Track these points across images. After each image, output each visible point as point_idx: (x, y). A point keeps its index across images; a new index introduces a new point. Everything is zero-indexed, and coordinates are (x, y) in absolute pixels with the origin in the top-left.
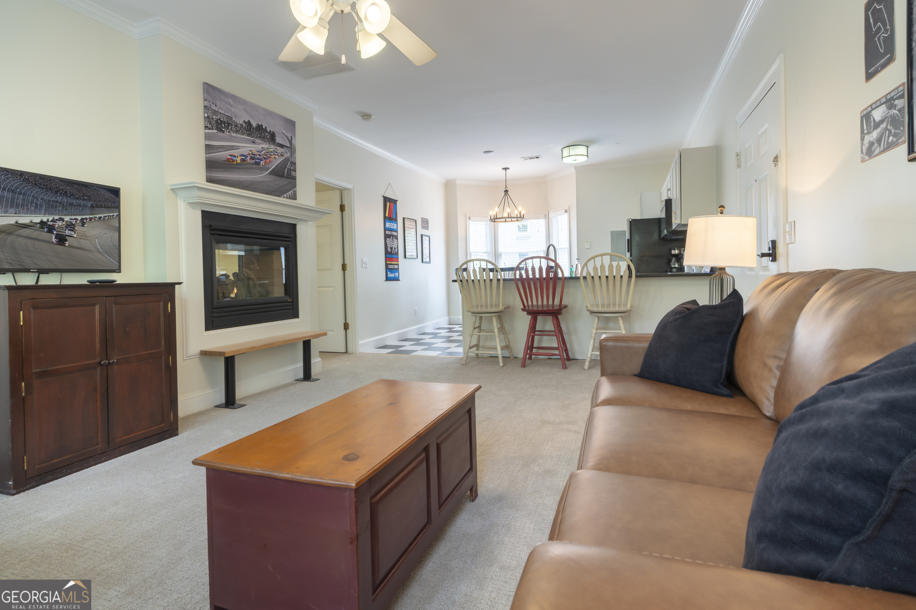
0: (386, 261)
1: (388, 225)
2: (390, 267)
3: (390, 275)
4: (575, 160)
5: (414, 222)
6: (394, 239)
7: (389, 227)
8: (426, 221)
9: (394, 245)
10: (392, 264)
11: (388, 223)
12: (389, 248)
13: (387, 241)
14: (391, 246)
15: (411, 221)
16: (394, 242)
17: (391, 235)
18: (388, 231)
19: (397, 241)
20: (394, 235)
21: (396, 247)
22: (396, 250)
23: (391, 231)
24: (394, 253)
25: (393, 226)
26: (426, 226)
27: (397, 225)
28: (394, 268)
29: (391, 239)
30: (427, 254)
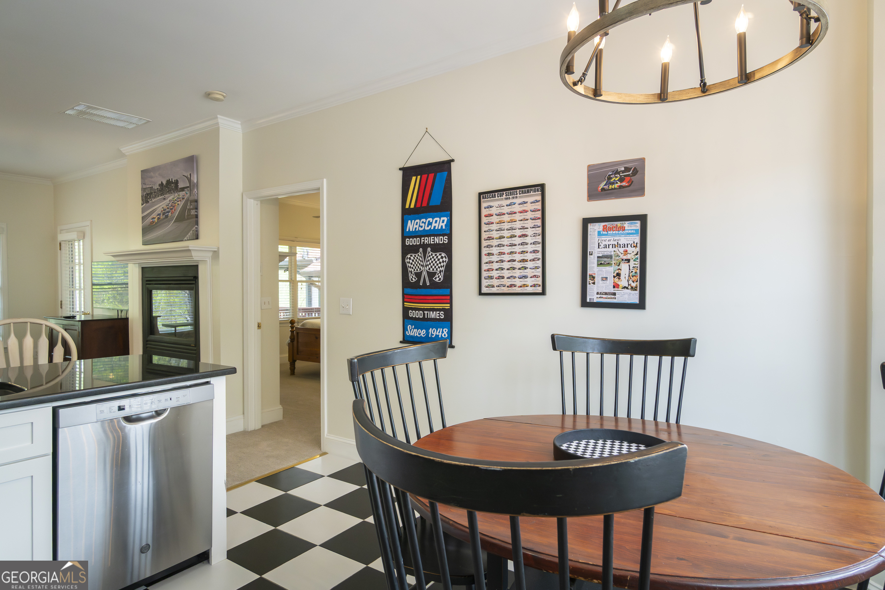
0: (404, 302)
1: (411, 226)
5: (532, 192)
6: (429, 252)
7: (417, 230)
8: (623, 169)
9: (428, 268)
10: (419, 309)
11: (413, 221)
12: (412, 275)
13: (408, 260)
14: (417, 270)
15: (518, 192)
16: (429, 261)
17: (420, 246)
18: (413, 237)
19: (443, 255)
20: (429, 245)
21: (439, 270)
22: (437, 277)
23: (420, 237)
24: (428, 284)
25: (430, 224)
26: (620, 187)
27: (448, 218)
28: (426, 317)
29: (418, 255)
30: (622, 277)
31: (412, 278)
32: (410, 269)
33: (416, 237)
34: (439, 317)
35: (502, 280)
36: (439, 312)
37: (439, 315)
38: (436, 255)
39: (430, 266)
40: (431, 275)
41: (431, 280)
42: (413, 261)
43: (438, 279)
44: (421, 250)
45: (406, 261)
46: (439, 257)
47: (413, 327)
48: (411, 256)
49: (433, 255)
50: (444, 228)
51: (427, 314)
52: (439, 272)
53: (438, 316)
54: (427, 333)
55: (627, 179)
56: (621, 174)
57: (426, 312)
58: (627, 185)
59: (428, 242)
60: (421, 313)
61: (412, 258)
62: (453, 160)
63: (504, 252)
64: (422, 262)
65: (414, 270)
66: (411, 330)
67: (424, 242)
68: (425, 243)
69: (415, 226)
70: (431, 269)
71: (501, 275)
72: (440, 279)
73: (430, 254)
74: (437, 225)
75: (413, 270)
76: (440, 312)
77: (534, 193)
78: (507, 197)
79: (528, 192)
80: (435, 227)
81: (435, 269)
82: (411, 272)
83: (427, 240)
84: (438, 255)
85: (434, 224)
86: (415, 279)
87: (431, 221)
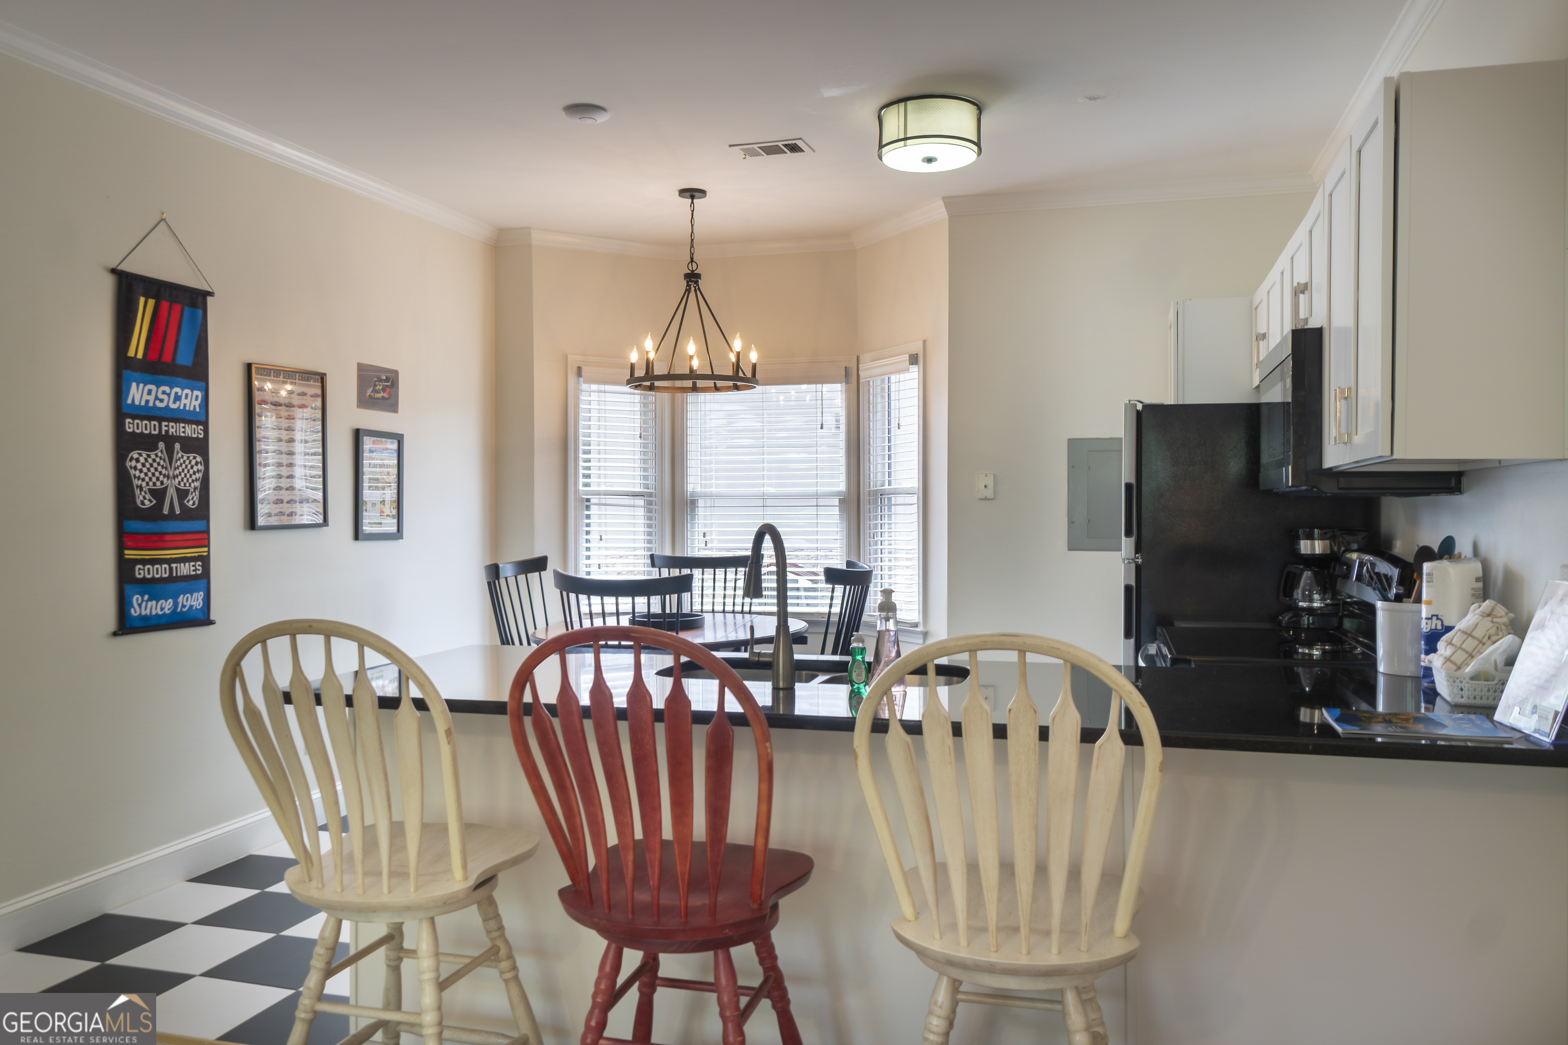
0: (121, 547)
1: (138, 394)
2: (140, 572)
3: (141, 606)
4: (929, 160)
5: (312, 381)
6: (178, 452)
7: (151, 404)
8: (384, 378)
9: (177, 480)
10: (160, 561)
11: (141, 385)
12: (143, 493)
13: (133, 463)
14: (154, 484)
15: (297, 377)
16: (178, 467)
17: (160, 437)
18: (142, 418)
19: (199, 459)
20: (178, 439)
21: (193, 485)
22: (190, 499)
23: (160, 420)
24: (178, 512)
25: (177, 398)
26: (383, 397)
27: (203, 393)
28: (174, 575)
29: (156, 455)
30: (386, 503)
31: (143, 500)
32: (136, 482)
33: (150, 418)
34: (194, 573)
35: (281, 505)
36: (193, 563)
37: (194, 568)
38: (188, 458)
39: (180, 478)
40: (182, 494)
41: (182, 505)
42: (143, 465)
43: (191, 502)
44: (161, 445)
45: (128, 464)
46: (193, 462)
47: (146, 597)
48: (140, 455)
49: (185, 458)
50: (198, 410)
51: (176, 568)
52: (193, 490)
53: (194, 571)
54: (176, 604)
55: (388, 390)
56: (384, 384)
57: (174, 565)
58: (387, 396)
59: (176, 431)
60: (165, 568)
61: (142, 460)
62: (211, 294)
63: (282, 463)
64: (166, 469)
65: (147, 484)
66: (140, 605)
67: (167, 432)
68: (170, 434)
69: (146, 397)
70: (182, 484)
71: (280, 497)
72: (194, 504)
73: (180, 455)
74: (187, 402)
75: (144, 484)
76: (196, 563)
77: (314, 383)
78: (285, 380)
79: (308, 380)
80: (185, 405)
81: (187, 484)
82: (141, 488)
83: (175, 429)
84: (191, 458)
85: (184, 401)
86: (150, 501)
87: (180, 394)
